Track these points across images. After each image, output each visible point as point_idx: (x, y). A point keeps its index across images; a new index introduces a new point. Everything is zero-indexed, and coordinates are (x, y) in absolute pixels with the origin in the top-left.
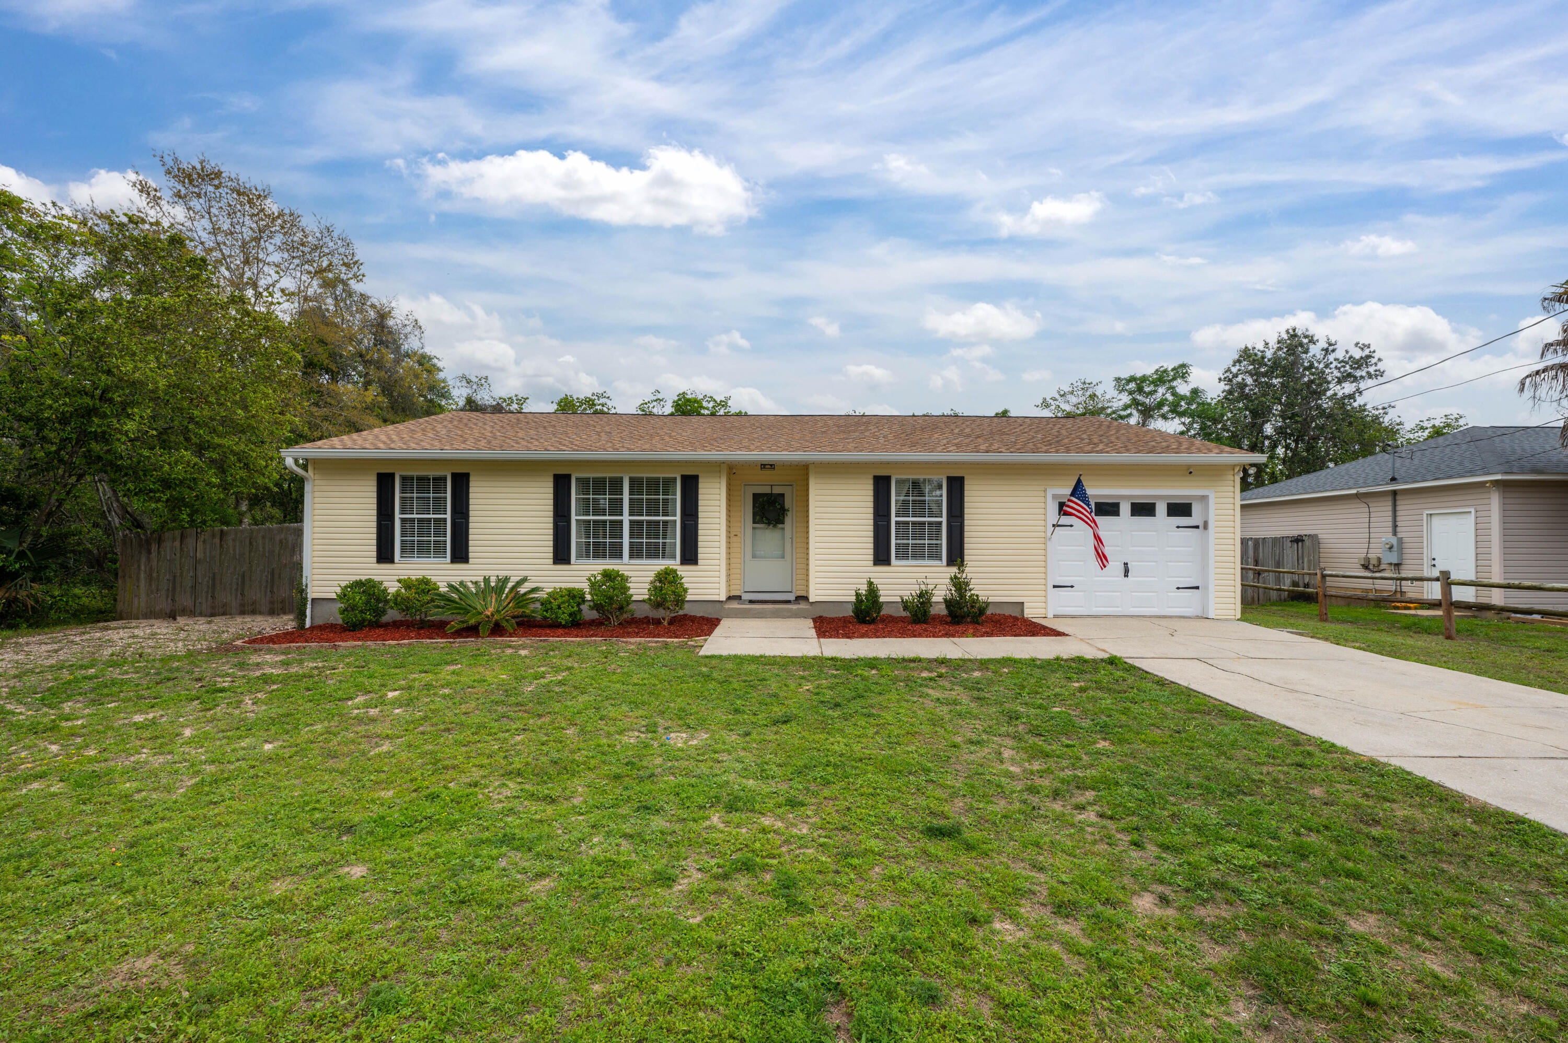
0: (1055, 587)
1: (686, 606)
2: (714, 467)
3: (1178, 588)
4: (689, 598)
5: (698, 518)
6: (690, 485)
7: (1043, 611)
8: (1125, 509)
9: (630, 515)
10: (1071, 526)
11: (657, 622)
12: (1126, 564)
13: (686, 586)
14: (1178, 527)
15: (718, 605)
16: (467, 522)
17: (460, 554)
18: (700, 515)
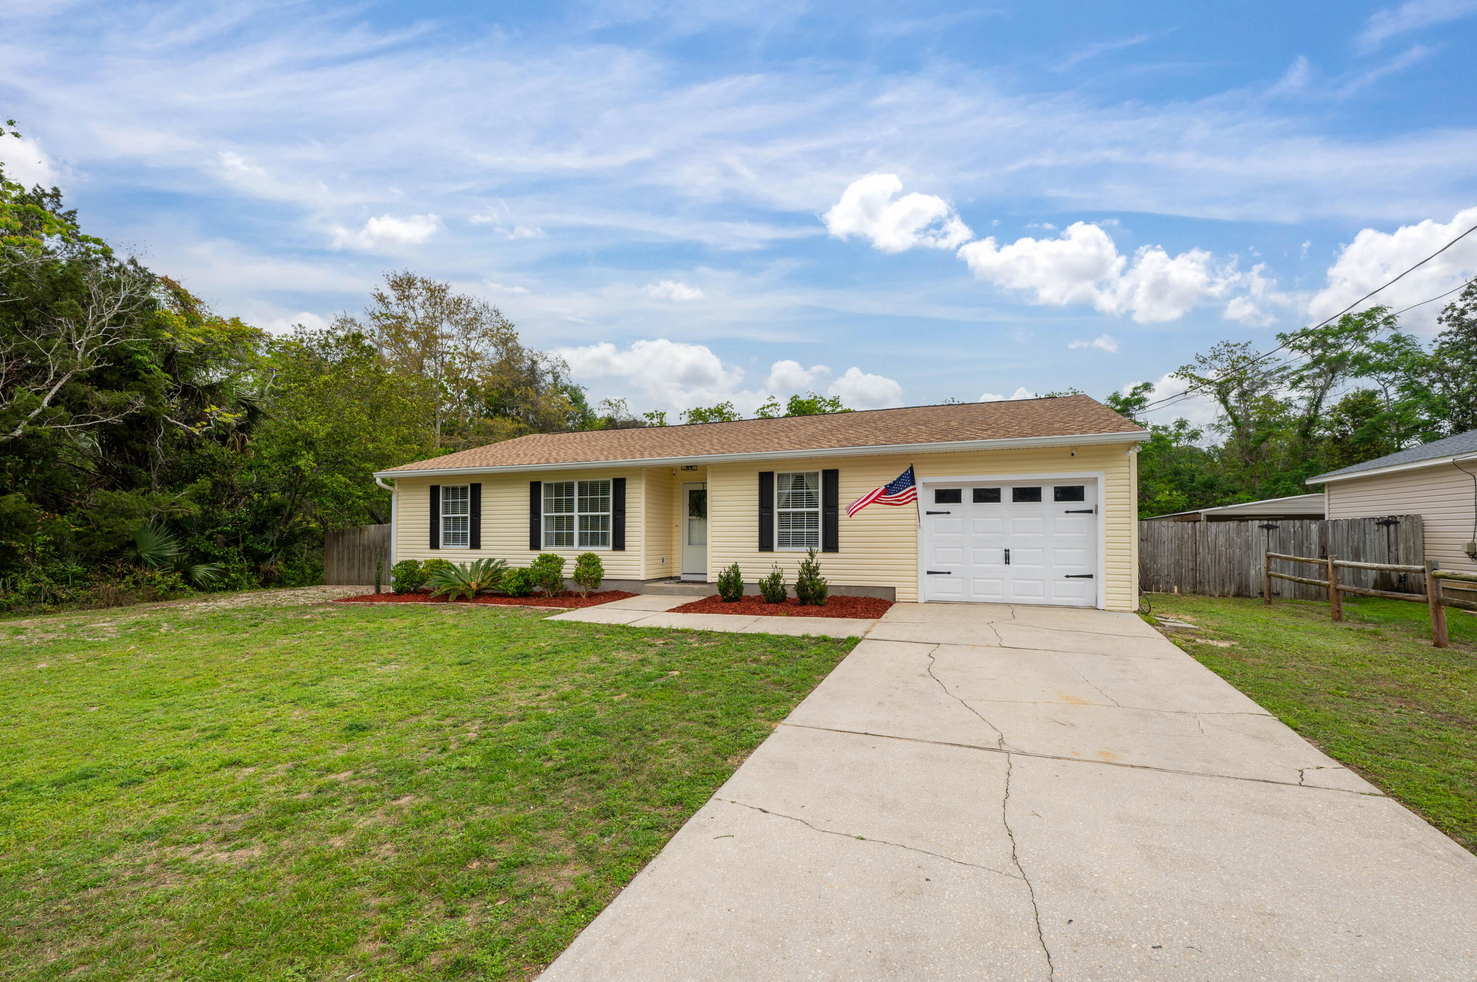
0: (929, 573)
1: (603, 583)
2: (638, 471)
3: (1067, 576)
4: (606, 577)
5: (625, 513)
6: (620, 485)
7: (914, 596)
8: (1007, 494)
9: (579, 511)
10: (948, 513)
11: (578, 595)
12: (1007, 551)
13: (603, 567)
14: (1067, 512)
15: (640, 584)
16: (480, 520)
17: (476, 544)
18: (627, 510)
